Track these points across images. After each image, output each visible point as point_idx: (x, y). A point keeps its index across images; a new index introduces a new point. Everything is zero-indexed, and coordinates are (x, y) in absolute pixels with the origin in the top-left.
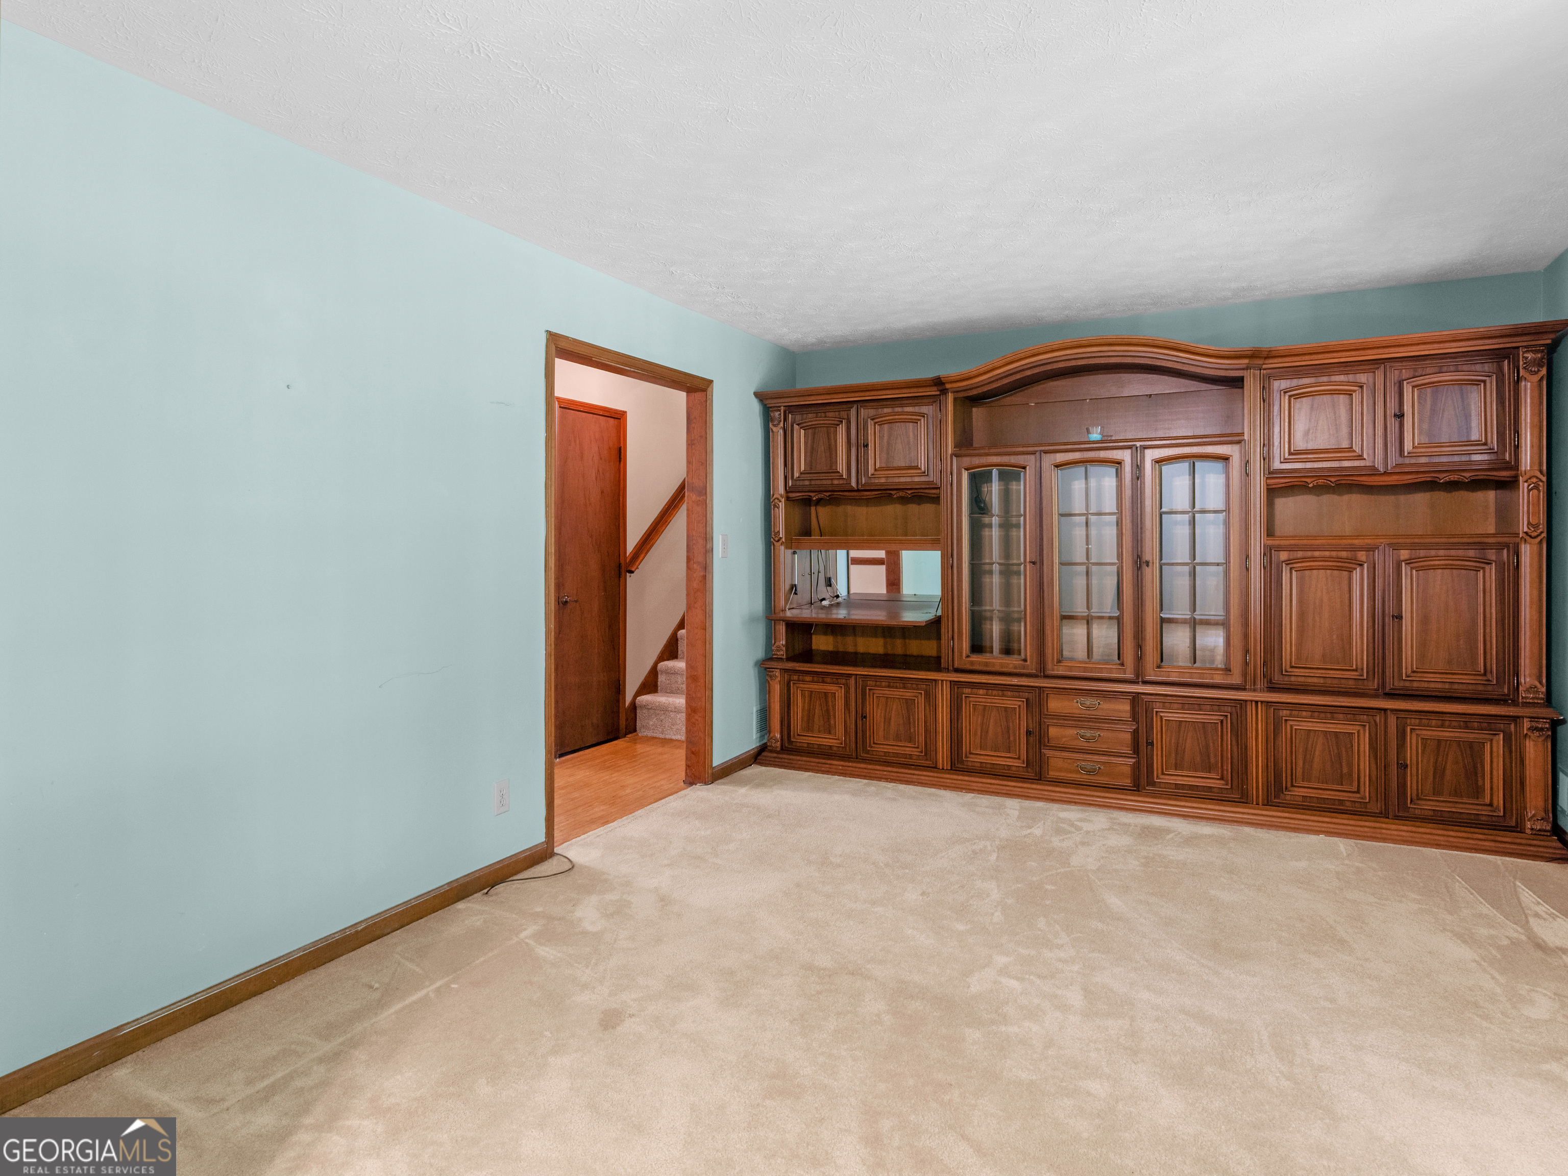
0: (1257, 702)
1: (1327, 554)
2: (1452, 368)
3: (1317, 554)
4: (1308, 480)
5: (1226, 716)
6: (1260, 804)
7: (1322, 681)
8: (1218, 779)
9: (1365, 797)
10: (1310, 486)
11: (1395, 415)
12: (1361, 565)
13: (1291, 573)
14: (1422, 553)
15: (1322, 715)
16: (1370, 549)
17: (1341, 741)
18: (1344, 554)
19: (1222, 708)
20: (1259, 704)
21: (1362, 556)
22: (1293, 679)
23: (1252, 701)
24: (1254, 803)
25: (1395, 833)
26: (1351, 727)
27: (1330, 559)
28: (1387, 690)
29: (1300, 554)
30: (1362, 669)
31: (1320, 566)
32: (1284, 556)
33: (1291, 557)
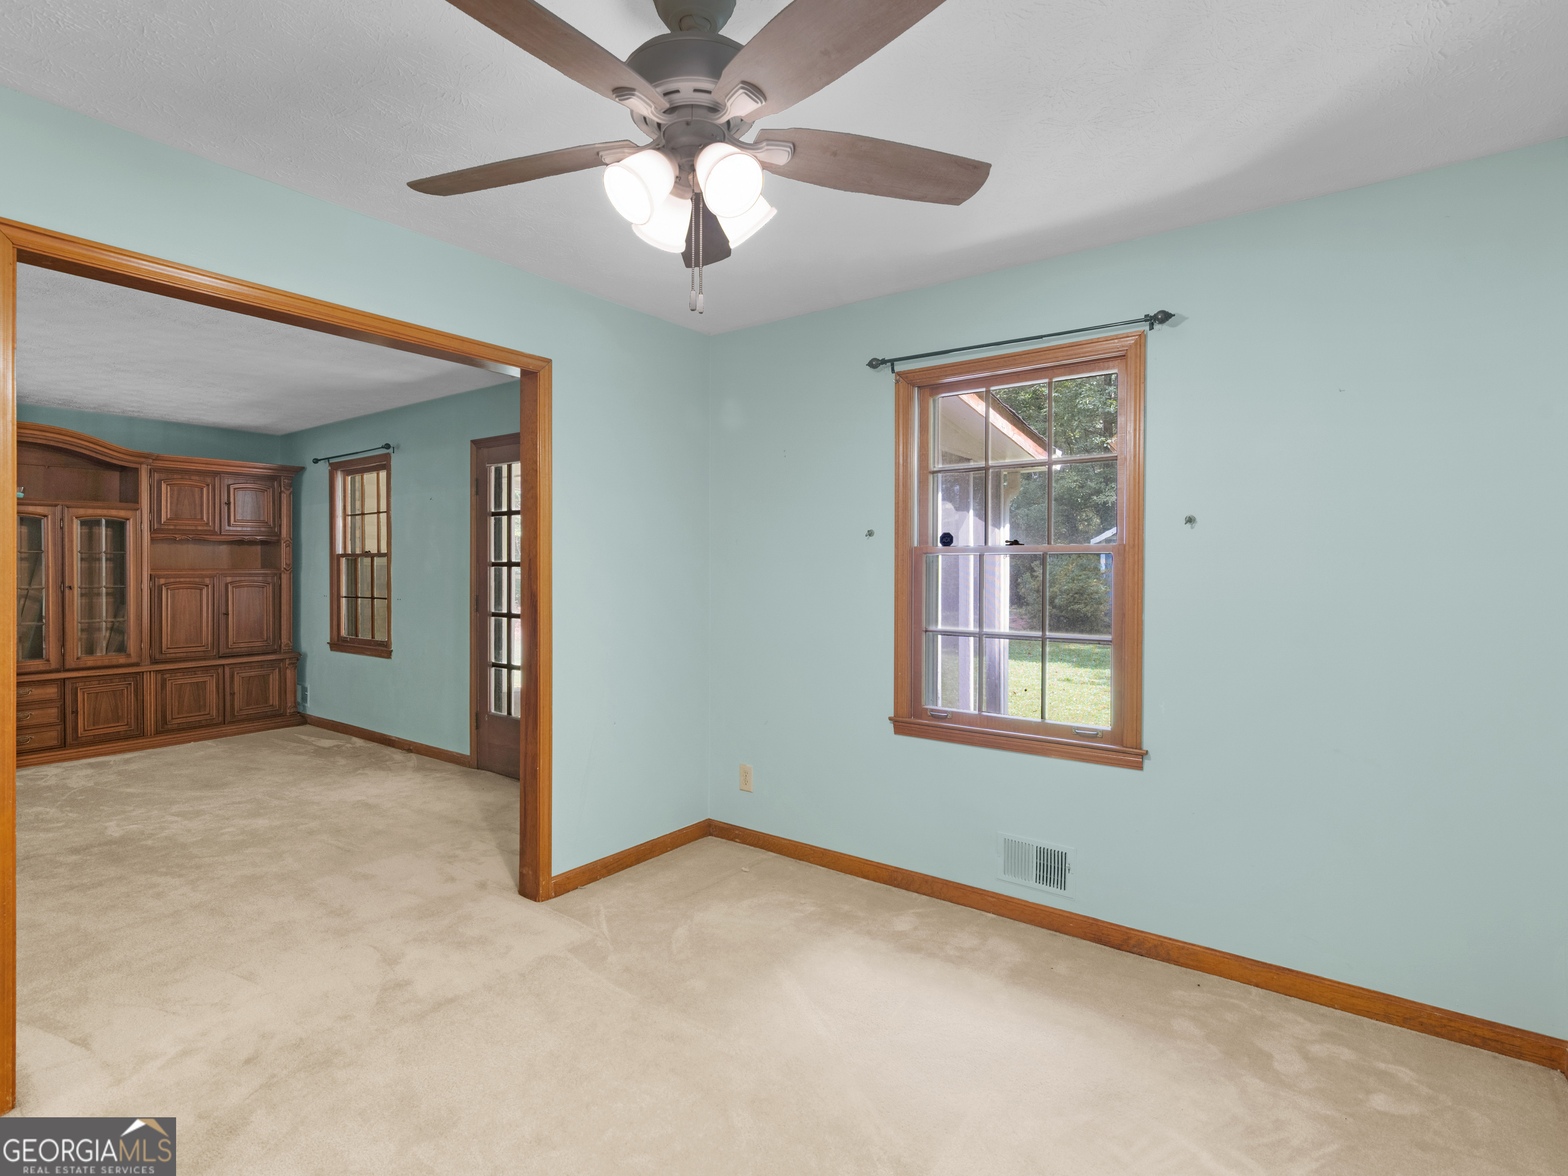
0: (150, 672)
1: (188, 580)
2: (252, 482)
3: (182, 580)
4: (176, 536)
5: (130, 684)
6: (153, 734)
7: (185, 654)
8: (125, 725)
9: (213, 716)
10: (177, 539)
11: (226, 503)
12: (207, 586)
13: (167, 592)
14: (238, 579)
15: (189, 673)
16: (212, 577)
17: (200, 687)
18: (197, 580)
19: (127, 679)
20: (152, 672)
21: (207, 581)
22: (168, 655)
23: (147, 672)
24: (149, 735)
25: (230, 731)
26: (205, 678)
27: (190, 583)
28: (220, 655)
29: (172, 580)
30: (208, 645)
31: (184, 587)
32: (162, 581)
33: (167, 582)
